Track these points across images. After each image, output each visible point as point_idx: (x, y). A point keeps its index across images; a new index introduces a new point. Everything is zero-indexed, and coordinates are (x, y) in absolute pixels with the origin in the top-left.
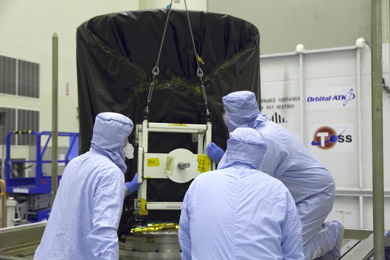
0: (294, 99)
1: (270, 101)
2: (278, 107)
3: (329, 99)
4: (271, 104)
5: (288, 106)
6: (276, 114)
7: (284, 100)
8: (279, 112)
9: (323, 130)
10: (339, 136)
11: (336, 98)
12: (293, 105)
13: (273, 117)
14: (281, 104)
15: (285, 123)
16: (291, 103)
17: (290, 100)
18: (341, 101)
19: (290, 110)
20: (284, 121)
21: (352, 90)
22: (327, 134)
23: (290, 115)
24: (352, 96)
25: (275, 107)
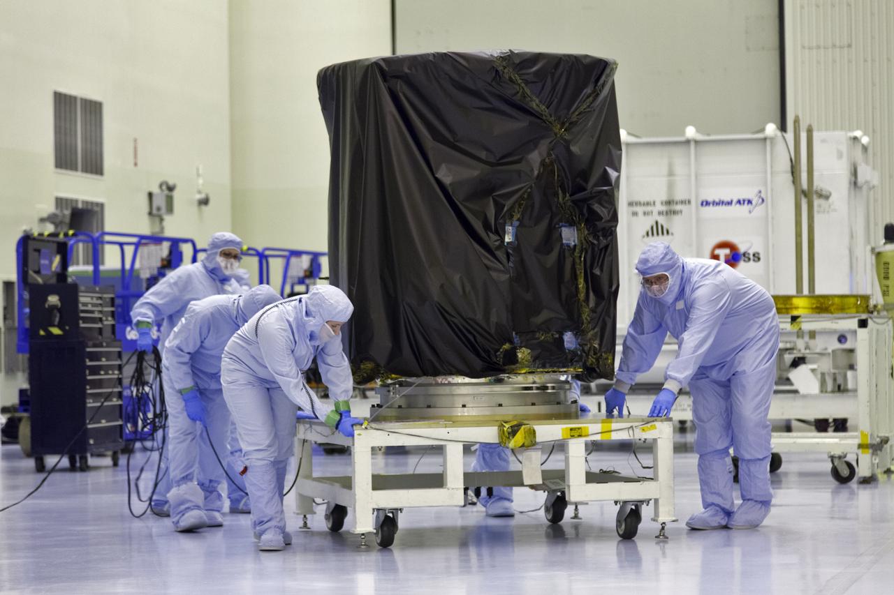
0: (683, 202)
1: (648, 204)
2: (660, 213)
3: (730, 203)
4: (649, 209)
5: (675, 212)
6: (657, 223)
7: (669, 203)
8: (662, 220)
9: (723, 245)
10: (744, 254)
11: (739, 202)
12: (681, 212)
13: (652, 228)
14: (664, 208)
15: (670, 237)
16: (678, 207)
17: (677, 203)
18: (746, 207)
19: (676, 218)
20: (668, 232)
21: (760, 192)
22: (727, 251)
23: (676, 225)
24: (761, 200)
25: (655, 213)
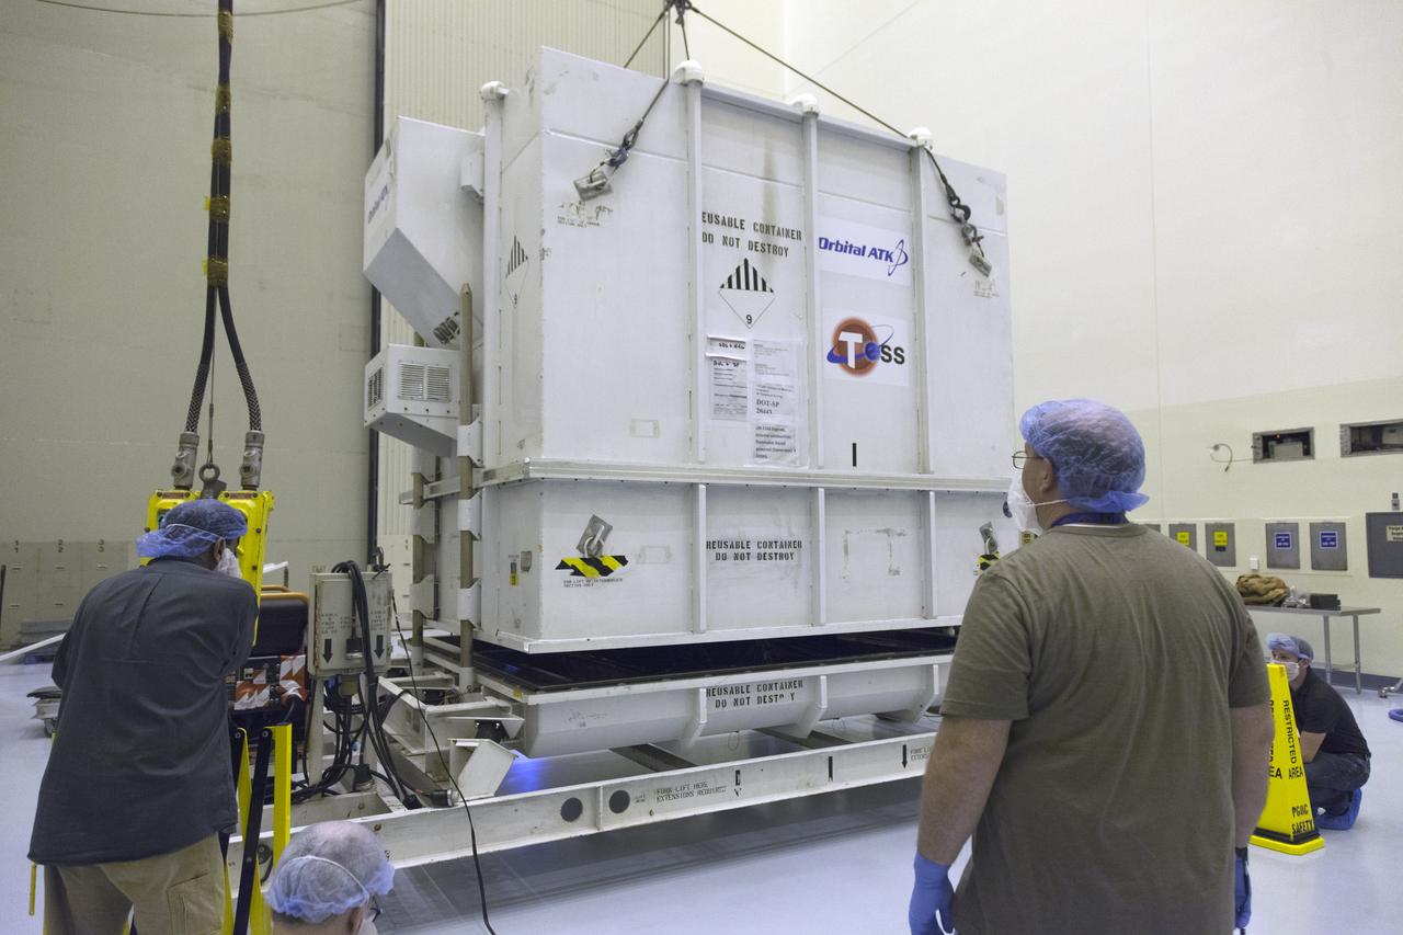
0: (788, 233)
1: (730, 223)
2: (752, 246)
3: (861, 252)
4: (733, 233)
5: (776, 250)
6: (746, 261)
7: (767, 229)
8: (755, 260)
9: (853, 326)
10: (883, 346)
11: (874, 252)
12: (786, 250)
14: (758, 237)
15: (768, 293)
16: (782, 242)
17: (779, 234)
18: (883, 264)
19: (779, 260)
20: (764, 289)
21: (902, 241)
22: (858, 338)
23: (780, 273)
24: (903, 258)
25: (744, 244)
